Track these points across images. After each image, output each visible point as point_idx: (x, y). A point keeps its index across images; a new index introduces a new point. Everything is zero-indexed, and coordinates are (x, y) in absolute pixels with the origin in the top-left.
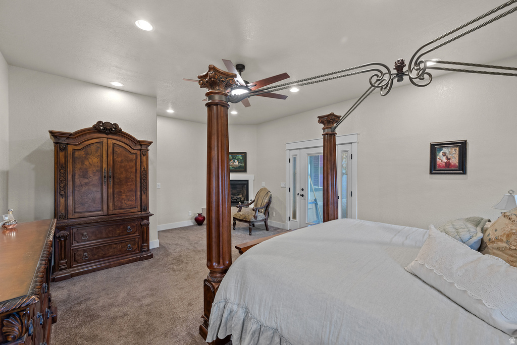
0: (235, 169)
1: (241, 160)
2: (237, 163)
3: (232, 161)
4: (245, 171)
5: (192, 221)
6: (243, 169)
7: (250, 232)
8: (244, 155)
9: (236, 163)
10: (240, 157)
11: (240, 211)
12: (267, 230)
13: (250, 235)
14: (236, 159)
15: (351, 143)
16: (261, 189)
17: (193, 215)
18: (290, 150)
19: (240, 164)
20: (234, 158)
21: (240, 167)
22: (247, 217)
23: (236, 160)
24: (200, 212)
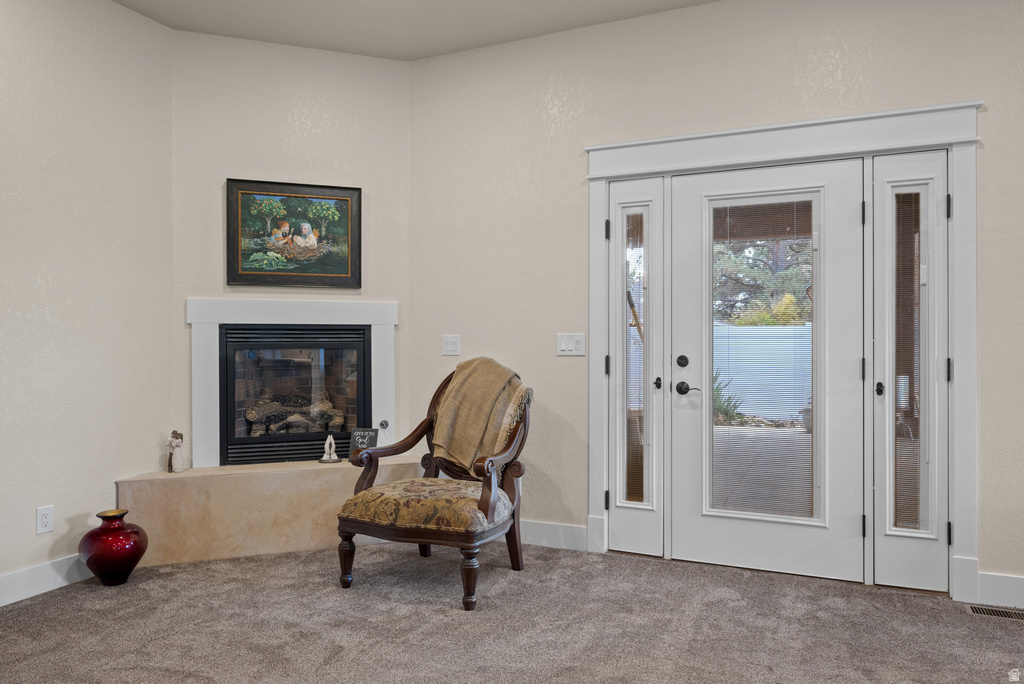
0: (303, 267)
1: (332, 224)
2: (312, 240)
3: (286, 228)
4: (352, 279)
5: (57, 567)
6: (344, 272)
7: (469, 591)
8: (351, 199)
9: (309, 240)
10: (329, 208)
11: (366, 481)
12: (516, 565)
13: (468, 606)
14: (304, 217)
15: (946, 148)
16: (462, 367)
17: (64, 529)
18: (611, 180)
19: (327, 248)
20: (295, 216)
21: (327, 261)
22: (447, 514)
23: (306, 227)
24: (110, 508)
